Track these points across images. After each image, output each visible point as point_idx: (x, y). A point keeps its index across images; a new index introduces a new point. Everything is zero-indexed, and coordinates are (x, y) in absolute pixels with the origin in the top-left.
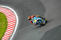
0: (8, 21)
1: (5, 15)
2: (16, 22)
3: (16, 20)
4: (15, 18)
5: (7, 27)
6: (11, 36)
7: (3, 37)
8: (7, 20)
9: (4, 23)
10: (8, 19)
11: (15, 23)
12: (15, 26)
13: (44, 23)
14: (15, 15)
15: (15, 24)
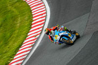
0: (33, 14)
1: (29, 4)
2: (46, 16)
3: (46, 13)
4: (45, 9)
5: (32, 25)
6: (38, 39)
7: (25, 40)
8: (31, 13)
9: (26, 18)
10: (33, 11)
11: (44, 18)
12: (44, 23)
13: (73, 40)
14: (44, 5)
15: (45, 20)
